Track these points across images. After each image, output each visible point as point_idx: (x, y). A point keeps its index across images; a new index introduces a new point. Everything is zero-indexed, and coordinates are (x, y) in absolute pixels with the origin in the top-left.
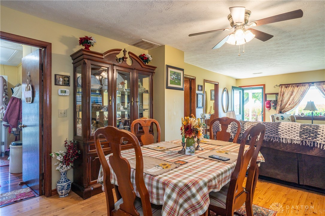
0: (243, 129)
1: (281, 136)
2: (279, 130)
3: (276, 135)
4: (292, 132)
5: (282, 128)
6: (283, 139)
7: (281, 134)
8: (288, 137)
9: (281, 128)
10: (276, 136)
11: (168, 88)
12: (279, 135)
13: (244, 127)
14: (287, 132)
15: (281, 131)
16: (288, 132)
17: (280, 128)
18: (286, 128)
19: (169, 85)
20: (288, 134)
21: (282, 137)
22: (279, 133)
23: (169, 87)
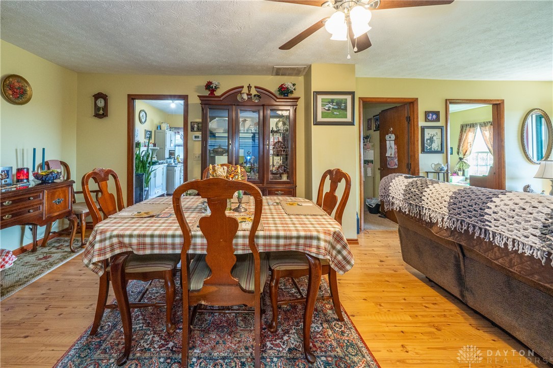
0: (421, 197)
1: (490, 227)
2: (487, 211)
3: (479, 222)
4: (520, 221)
5: (496, 206)
6: (494, 234)
7: (492, 221)
8: (506, 232)
9: (493, 207)
10: (480, 224)
11: (317, 123)
12: (487, 223)
13: (422, 193)
14: (506, 218)
15: (491, 213)
16: (509, 220)
17: (490, 206)
18: (504, 208)
19: (320, 119)
20: (507, 225)
21: (492, 229)
22: (486, 217)
23: (319, 122)
